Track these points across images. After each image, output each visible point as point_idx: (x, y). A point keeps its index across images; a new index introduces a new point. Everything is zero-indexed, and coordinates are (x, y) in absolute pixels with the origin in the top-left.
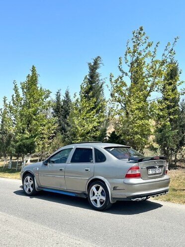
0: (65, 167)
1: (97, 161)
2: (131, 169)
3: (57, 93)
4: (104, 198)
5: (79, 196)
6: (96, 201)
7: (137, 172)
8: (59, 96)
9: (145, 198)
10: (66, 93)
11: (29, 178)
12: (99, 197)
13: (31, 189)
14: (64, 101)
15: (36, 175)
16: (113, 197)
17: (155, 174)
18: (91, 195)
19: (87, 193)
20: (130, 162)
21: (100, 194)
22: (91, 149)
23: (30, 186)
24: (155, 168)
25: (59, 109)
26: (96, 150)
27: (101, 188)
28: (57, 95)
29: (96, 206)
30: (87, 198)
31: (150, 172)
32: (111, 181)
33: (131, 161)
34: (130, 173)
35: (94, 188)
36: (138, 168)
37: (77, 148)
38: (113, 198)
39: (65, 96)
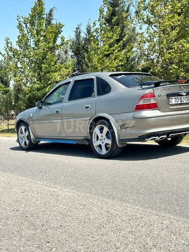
0: (62, 108)
1: (99, 94)
2: (143, 97)
3: (77, 29)
4: (109, 142)
5: (80, 143)
6: (100, 146)
7: (153, 101)
8: (80, 32)
9: (166, 136)
10: (87, 29)
11: (23, 128)
12: (103, 141)
13: (28, 142)
14: (85, 39)
15: (30, 123)
16: (120, 138)
17: (181, 104)
18: (94, 140)
19: (89, 137)
20: (143, 89)
21: (104, 137)
22: (93, 79)
23: (26, 138)
24: (180, 95)
25: (79, 51)
26: (98, 79)
27: (106, 129)
28: (76, 32)
29: (101, 153)
30: (90, 144)
31: (173, 101)
32: (117, 117)
33: (144, 87)
34: (141, 103)
35: (97, 130)
36: (153, 96)
37: (75, 81)
38: (121, 141)
39: (86, 32)
